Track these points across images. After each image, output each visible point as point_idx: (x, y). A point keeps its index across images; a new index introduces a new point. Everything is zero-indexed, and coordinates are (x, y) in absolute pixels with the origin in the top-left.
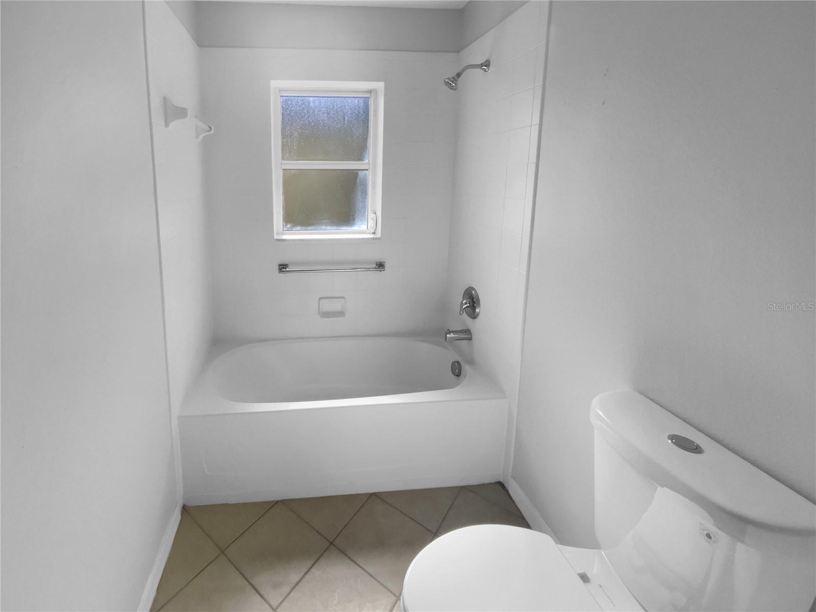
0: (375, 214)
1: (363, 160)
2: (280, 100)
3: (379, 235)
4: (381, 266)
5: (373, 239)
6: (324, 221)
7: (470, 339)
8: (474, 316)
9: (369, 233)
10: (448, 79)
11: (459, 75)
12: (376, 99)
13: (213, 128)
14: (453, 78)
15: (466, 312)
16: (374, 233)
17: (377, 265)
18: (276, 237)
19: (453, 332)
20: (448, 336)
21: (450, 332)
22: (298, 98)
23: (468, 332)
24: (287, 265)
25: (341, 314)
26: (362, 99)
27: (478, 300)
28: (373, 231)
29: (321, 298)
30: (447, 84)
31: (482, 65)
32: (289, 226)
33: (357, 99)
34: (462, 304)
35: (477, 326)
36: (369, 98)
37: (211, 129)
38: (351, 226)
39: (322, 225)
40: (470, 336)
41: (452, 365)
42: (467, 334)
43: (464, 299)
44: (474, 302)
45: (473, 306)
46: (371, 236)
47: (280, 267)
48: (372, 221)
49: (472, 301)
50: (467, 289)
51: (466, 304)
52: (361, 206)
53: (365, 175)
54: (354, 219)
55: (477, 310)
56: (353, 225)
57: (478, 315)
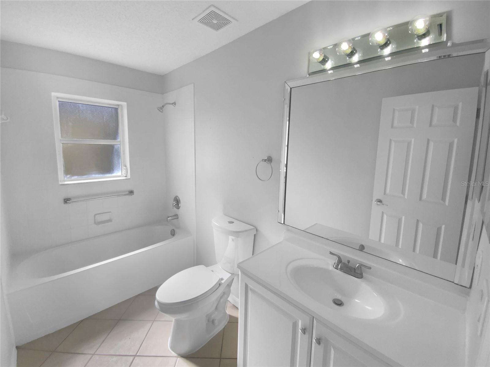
0: (126, 166)
1: (116, 140)
2: (58, 103)
3: (129, 177)
4: (131, 192)
5: (126, 179)
6: (94, 172)
7: (178, 218)
8: (178, 208)
9: (123, 177)
10: (159, 107)
11: (163, 106)
12: (122, 110)
13: (9, 118)
14: (161, 107)
15: (175, 207)
16: (126, 176)
17: (129, 192)
18: (60, 183)
19: (170, 217)
20: (168, 219)
21: (169, 217)
22: (71, 103)
23: (177, 215)
24: (70, 199)
25: (110, 221)
26: (114, 109)
27: (180, 200)
28: (125, 175)
29: (95, 215)
30: (158, 109)
31: (173, 104)
32: (68, 176)
33: (111, 108)
34: (173, 204)
35: (181, 212)
36: (117, 108)
37: (8, 119)
38: (112, 173)
39: (92, 175)
40: (177, 217)
41: (171, 231)
42: (176, 216)
43: (174, 201)
44: (178, 202)
45: (178, 204)
46: (125, 178)
47: (65, 200)
48: (124, 170)
49: (177, 201)
50: (175, 197)
51: (175, 203)
52: (117, 163)
53: (118, 147)
54: (113, 170)
55: (180, 205)
56: (113, 173)
57: (180, 207)
